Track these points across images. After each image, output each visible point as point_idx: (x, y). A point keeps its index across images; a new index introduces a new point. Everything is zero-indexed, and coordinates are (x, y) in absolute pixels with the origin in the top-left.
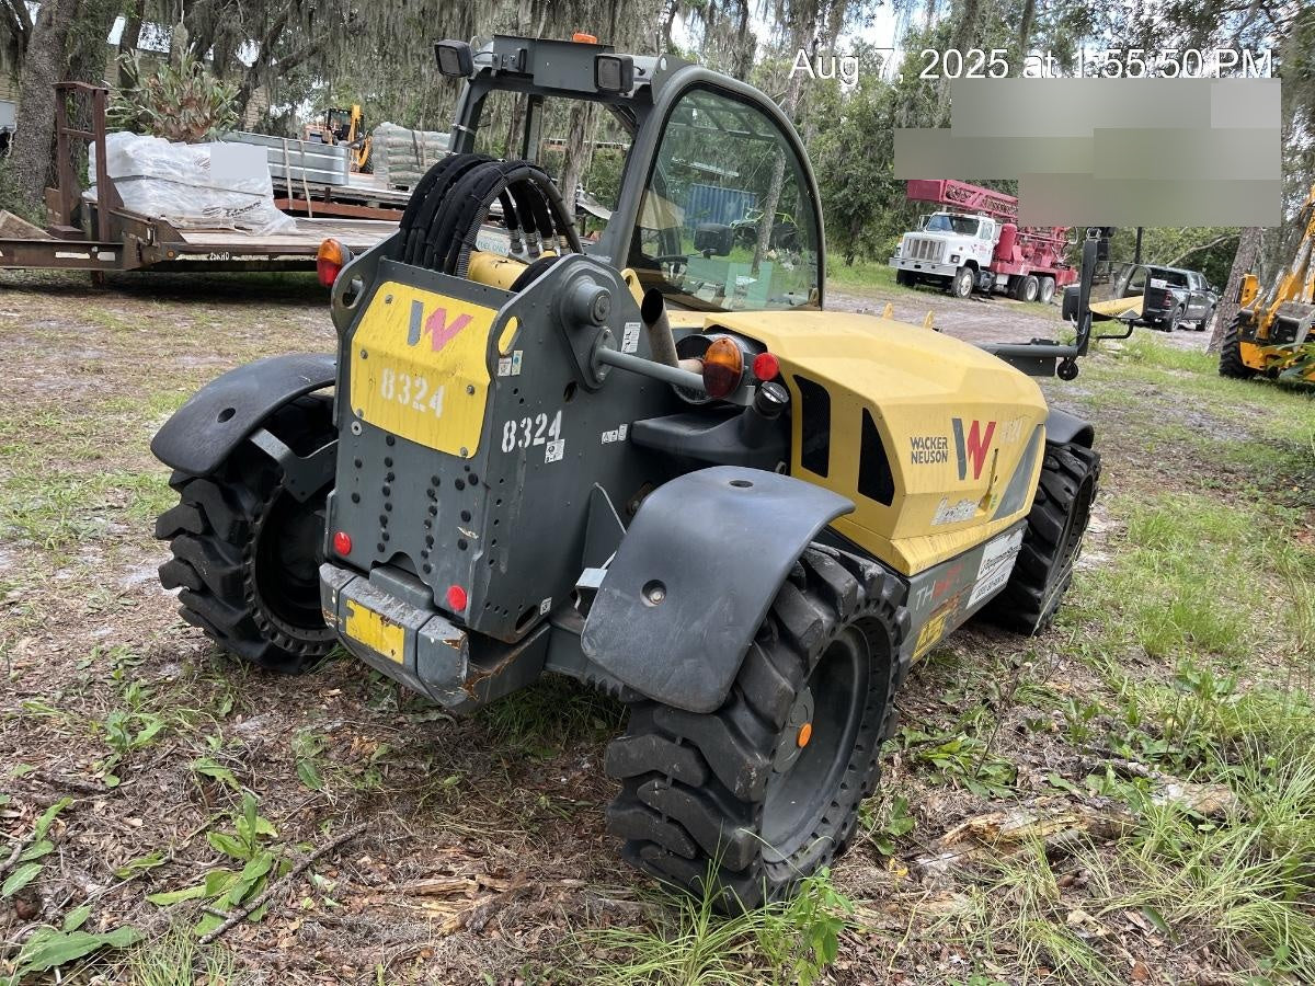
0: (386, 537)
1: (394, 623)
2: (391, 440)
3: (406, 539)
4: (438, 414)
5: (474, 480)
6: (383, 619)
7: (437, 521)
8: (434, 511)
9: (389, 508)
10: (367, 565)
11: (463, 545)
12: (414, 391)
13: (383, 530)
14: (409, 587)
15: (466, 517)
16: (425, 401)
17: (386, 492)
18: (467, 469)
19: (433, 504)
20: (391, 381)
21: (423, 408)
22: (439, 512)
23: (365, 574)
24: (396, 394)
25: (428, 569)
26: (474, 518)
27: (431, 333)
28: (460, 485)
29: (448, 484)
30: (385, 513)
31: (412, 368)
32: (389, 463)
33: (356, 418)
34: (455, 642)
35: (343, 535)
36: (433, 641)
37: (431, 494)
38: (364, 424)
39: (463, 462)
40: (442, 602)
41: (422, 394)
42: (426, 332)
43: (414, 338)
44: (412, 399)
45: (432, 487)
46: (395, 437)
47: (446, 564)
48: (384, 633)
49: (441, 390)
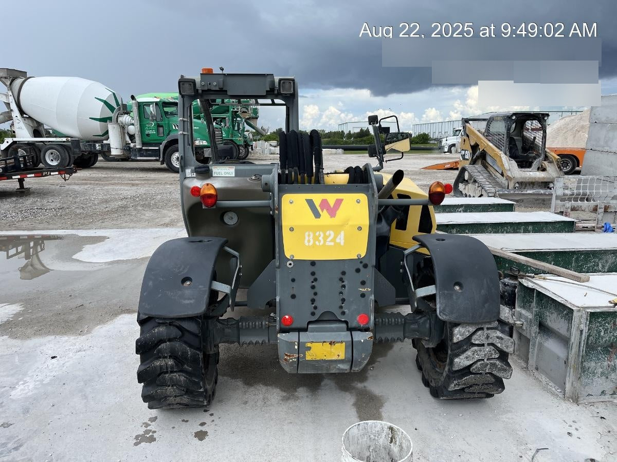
0: (315, 308)
1: (338, 342)
2: (313, 263)
3: (324, 306)
4: (342, 244)
5: (365, 266)
6: (331, 343)
7: (346, 291)
8: (344, 286)
9: (315, 294)
10: (305, 325)
11: (363, 295)
12: (325, 238)
13: (313, 305)
14: (334, 326)
15: (363, 283)
16: (333, 240)
17: (313, 287)
18: (361, 262)
19: (344, 284)
20: (311, 237)
21: (332, 244)
22: (346, 286)
23: (305, 330)
24: (314, 242)
25: (343, 313)
26: (368, 283)
27: (325, 211)
28: (358, 271)
29: (350, 271)
30: (314, 297)
31: (324, 228)
32: (313, 274)
33: (288, 260)
34: (371, 338)
35: (287, 317)
36: (362, 341)
37: (341, 280)
38: (295, 261)
39: (360, 260)
40: (353, 324)
41: (330, 238)
42: (322, 211)
43: (317, 215)
44: (325, 241)
45: (341, 276)
46: (316, 261)
47: (354, 307)
48: (332, 350)
49: (342, 233)
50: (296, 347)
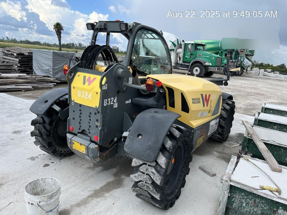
0: (80, 126)
1: (83, 145)
2: (81, 105)
3: (85, 127)
4: (90, 99)
5: (98, 112)
6: (81, 144)
7: (91, 122)
8: (90, 120)
9: (81, 120)
10: (77, 133)
11: (97, 127)
12: (85, 94)
13: (80, 125)
14: (86, 137)
15: (97, 120)
16: (87, 96)
17: (80, 117)
18: (97, 110)
19: (90, 118)
20: (80, 93)
21: (87, 98)
23: (76, 135)
24: (81, 96)
25: (90, 133)
26: (99, 121)
27: (88, 82)
28: (96, 114)
29: (93, 114)
30: (80, 121)
31: (85, 90)
32: (80, 110)
33: (73, 101)
34: (96, 148)
35: (71, 127)
36: (91, 148)
37: (90, 116)
38: (75, 103)
39: (96, 109)
40: (93, 139)
42: (87, 82)
43: (84, 83)
44: (84, 96)
45: (90, 115)
46: (82, 105)
47: (94, 131)
48: (81, 147)
49: (91, 93)
50: (70, 141)
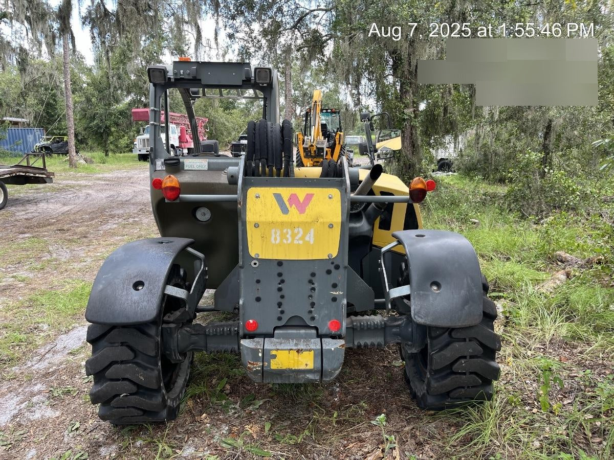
0: (282, 312)
1: (306, 350)
2: (280, 263)
4: (312, 242)
5: (337, 267)
6: (298, 351)
7: (315, 294)
8: (313, 289)
9: (282, 297)
10: (271, 331)
11: (334, 299)
12: (293, 236)
13: (280, 309)
14: (303, 331)
15: (335, 286)
16: (303, 238)
17: (280, 290)
18: (332, 263)
19: (313, 286)
20: (278, 234)
21: (301, 242)
22: (316, 289)
23: (271, 336)
24: (281, 240)
25: (313, 319)
26: (339, 285)
27: (294, 206)
28: (329, 272)
29: (321, 273)
30: (280, 300)
31: (292, 225)
32: (280, 275)
33: (254, 259)
34: (341, 346)
35: (251, 321)
36: (333, 349)
37: (311, 282)
38: (261, 260)
39: (331, 261)
40: (323, 330)
41: (300, 235)
42: (291, 207)
43: (285, 211)
44: (293, 239)
45: (310, 278)
46: (283, 262)
47: (325, 312)
48: (300, 358)
49: (312, 231)
50: (260, 355)
